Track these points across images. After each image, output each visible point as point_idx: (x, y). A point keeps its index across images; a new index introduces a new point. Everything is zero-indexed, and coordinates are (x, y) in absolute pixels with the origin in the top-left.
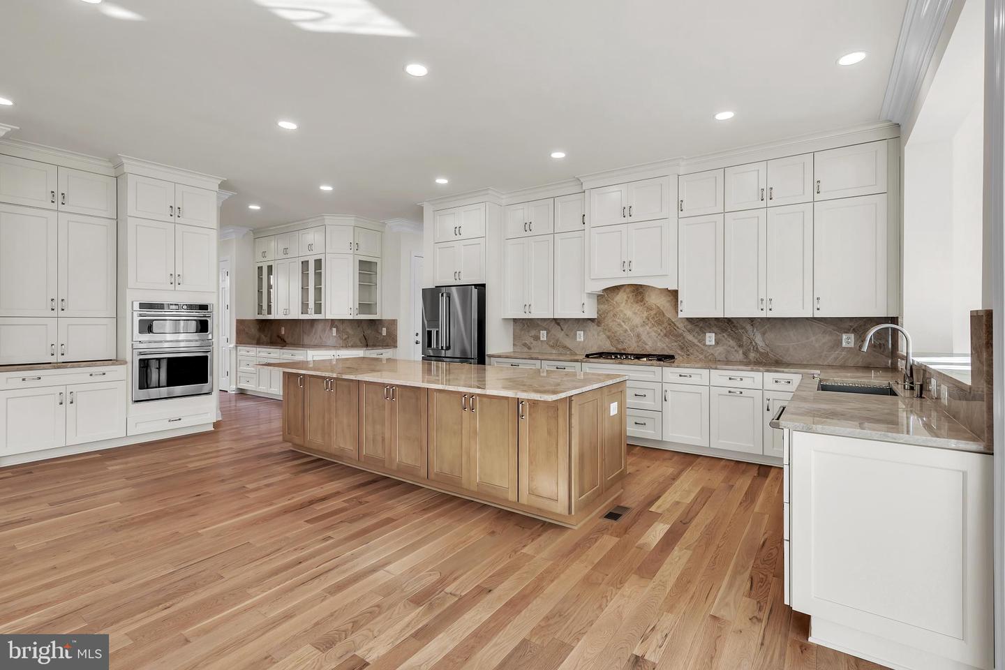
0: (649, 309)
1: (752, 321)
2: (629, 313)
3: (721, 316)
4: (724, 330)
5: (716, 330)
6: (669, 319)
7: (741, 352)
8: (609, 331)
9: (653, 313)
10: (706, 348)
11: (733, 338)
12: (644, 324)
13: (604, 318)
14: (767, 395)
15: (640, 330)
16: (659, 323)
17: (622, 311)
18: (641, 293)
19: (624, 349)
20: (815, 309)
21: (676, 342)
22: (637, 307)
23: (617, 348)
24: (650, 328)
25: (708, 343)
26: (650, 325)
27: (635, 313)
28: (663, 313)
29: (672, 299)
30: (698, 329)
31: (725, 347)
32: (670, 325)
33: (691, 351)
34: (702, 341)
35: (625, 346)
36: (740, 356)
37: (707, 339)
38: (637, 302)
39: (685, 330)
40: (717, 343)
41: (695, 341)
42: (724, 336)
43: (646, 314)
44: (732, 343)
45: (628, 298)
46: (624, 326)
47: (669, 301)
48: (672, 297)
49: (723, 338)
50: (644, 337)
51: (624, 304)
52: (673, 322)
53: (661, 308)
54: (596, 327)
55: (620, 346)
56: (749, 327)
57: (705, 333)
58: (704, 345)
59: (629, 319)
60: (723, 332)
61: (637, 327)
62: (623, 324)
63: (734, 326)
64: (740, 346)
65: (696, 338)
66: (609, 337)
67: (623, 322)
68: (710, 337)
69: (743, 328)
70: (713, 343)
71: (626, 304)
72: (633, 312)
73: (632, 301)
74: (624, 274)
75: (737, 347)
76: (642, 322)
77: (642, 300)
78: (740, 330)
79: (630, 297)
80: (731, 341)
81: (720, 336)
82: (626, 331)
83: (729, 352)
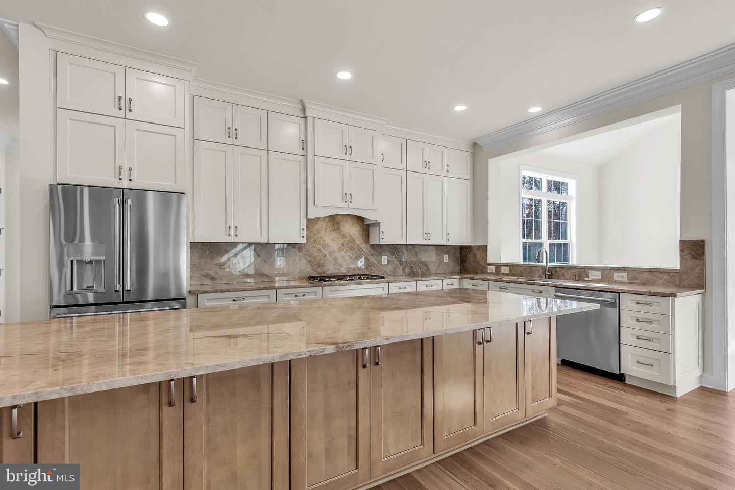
0: (344, 236)
2: (328, 240)
3: (405, 243)
5: (388, 254)
6: (358, 246)
7: (401, 268)
8: (310, 256)
9: (347, 240)
10: (382, 267)
11: (397, 259)
12: (340, 249)
15: (337, 254)
16: (352, 248)
17: (321, 238)
18: (338, 223)
19: (324, 272)
20: (447, 240)
22: (334, 235)
23: (317, 272)
24: (345, 253)
25: (383, 263)
26: (344, 250)
27: (333, 240)
28: (354, 241)
29: (360, 230)
30: (377, 254)
31: (393, 266)
32: (359, 250)
33: (373, 270)
34: (380, 262)
35: (324, 269)
36: (400, 271)
37: (383, 260)
38: (334, 230)
39: (369, 254)
40: (389, 262)
41: (376, 262)
42: (392, 258)
43: (341, 241)
45: (327, 226)
46: (324, 251)
47: (358, 231)
48: (360, 228)
49: (392, 260)
50: (340, 260)
51: (323, 231)
52: (361, 248)
53: (353, 236)
55: (320, 270)
56: (405, 252)
57: (382, 256)
58: (381, 265)
59: (328, 245)
60: (392, 255)
61: (334, 252)
62: (322, 249)
63: (398, 251)
64: (401, 264)
65: (376, 260)
66: (309, 262)
67: (323, 248)
69: (402, 252)
70: (386, 263)
71: (325, 231)
72: (331, 239)
73: (330, 229)
74: (346, 205)
75: (399, 265)
76: (338, 247)
77: (338, 229)
78: (401, 254)
79: (329, 225)
80: (396, 261)
81: (390, 258)
82: (325, 256)
83: (395, 269)
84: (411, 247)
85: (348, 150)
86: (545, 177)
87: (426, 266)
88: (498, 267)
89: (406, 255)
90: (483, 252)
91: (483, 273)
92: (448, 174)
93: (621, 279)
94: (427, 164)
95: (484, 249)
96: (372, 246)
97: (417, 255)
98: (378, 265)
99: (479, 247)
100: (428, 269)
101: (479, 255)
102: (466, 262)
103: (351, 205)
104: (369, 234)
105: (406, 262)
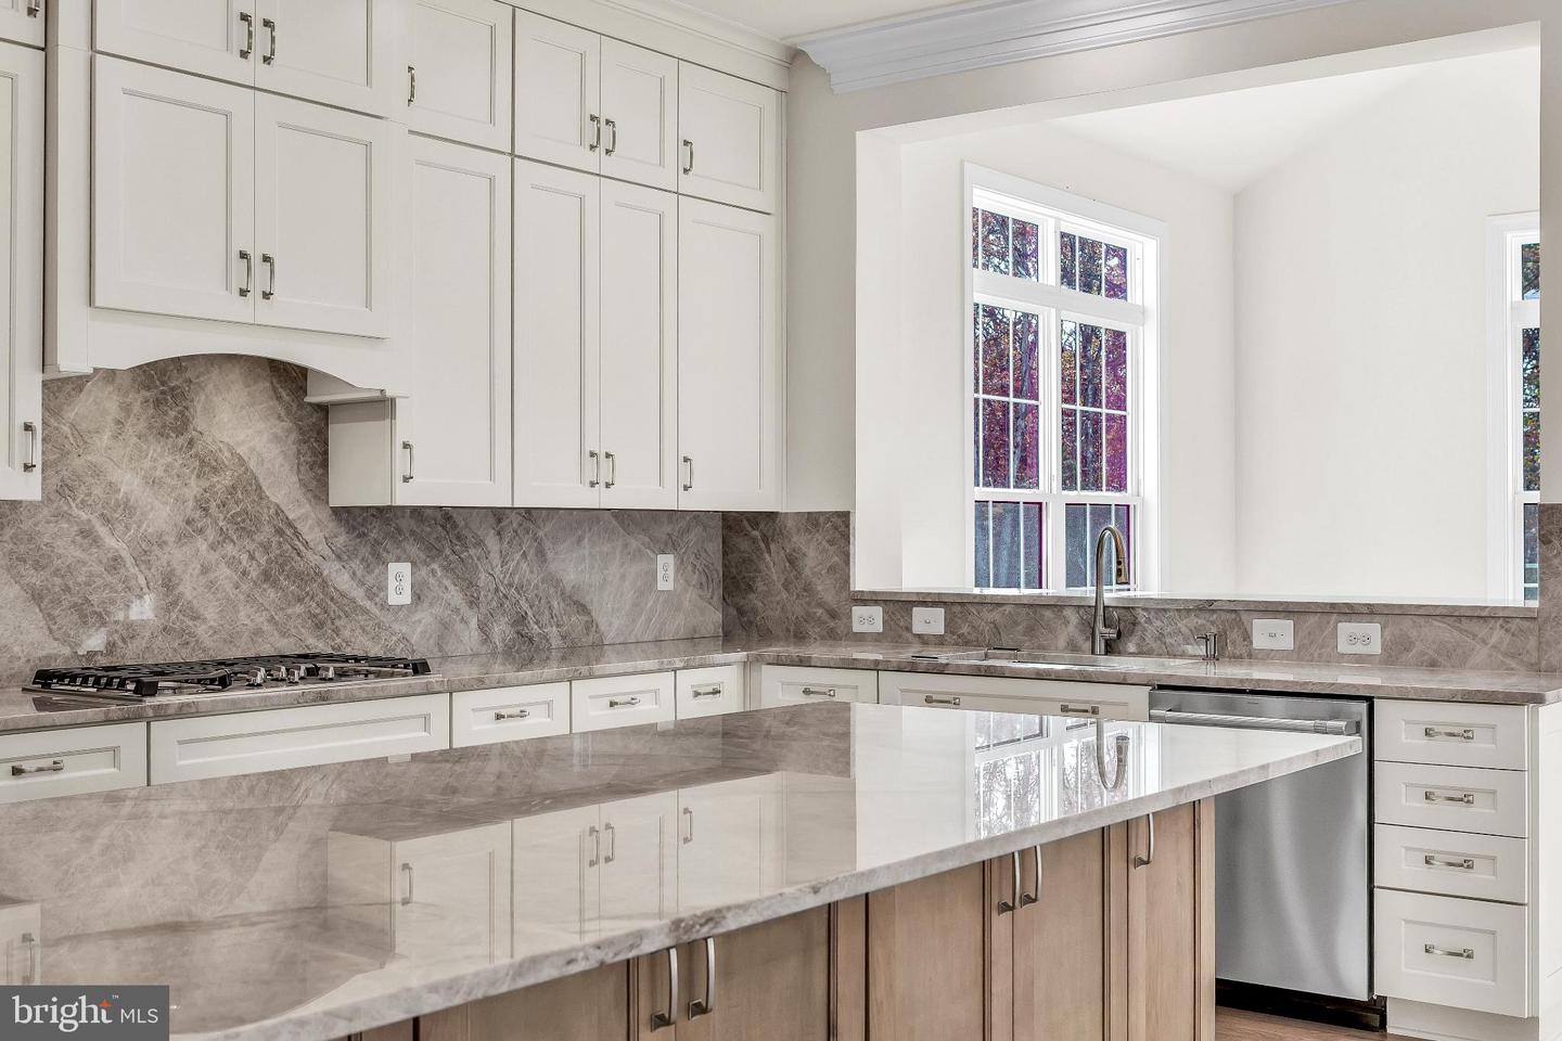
0: (208, 465)
1: (499, 521)
2: (129, 482)
3: (503, 501)
4: (433, 551)
5: (413, 549)
6: (279, 511)
7: (474, 623)
8: (38, 566)
9: (224, 480)
10: (386, 618)
11: (456, 578)
12: (189, 530)
15: (175, 555)
16: (244, 525)
17: (96, 471)
20: (682, 488)
21: (300, 600)
22: (160, 455)
24: (213, 547)
25: (394, 600)
26: (211, 534)
27: (153, 482)
29: (289, 431)
30: (365, 551)
31: (437, 610)
32: (280, 532)
33: (348, 633)
34: (376, 592)
36: (470, 634)
37: (392, 584)
39: (327, 552)
40: (417, 597)
41: (358, 594)
42: (433, 572)
43: (194, 488)
44: (454, 594)
45: (126, 409)
46: (110, 542)
47: (276, 438)
48: (287, 424)
49: (431, 580)
50: (188, 589)
52: (290, 524)
53: (252, 465)
57: (385, 564)
58: (384, 606)
59: (128, 508)
60: (433, 559)
61: (162, 544)
62: (102, 531)
63: (458, 538)
64: (473, 603)
65: (361, 583)
66: (37, 595)
67: (106, 520)
68: (398, 578)
69: (480, 543)
70: (406, 598)
71: (115, 437)
72: (145, 477)
73: (142, 425)
74: (239, 309)
75: (464, 608)
76: (180, 520)
77: (182, 425)
78: (472, 551)
79: (137, 408)
80: (452, 588)
81: (424, 572)
82: (115, 563)
83: (445, 625)
84: (516, 519)
85: (255, 35)
86: (1052, 222)
87: (583, 609)
88: (899, 606)
89: (495, 558)
90: (831, 542)
91: (832, 636)
92: (688, 184)
93: (1359, 649)
94: (601, 132)
95: (837, 527)
96: (344, 515)
97: (541, 554)
98: (368, 604)
99: (812, 520)
100: (590, 625)
101: (813, 553)
102: (750, 589)
103: (265, 313)
104: (326, 452)
105: (497, 590)
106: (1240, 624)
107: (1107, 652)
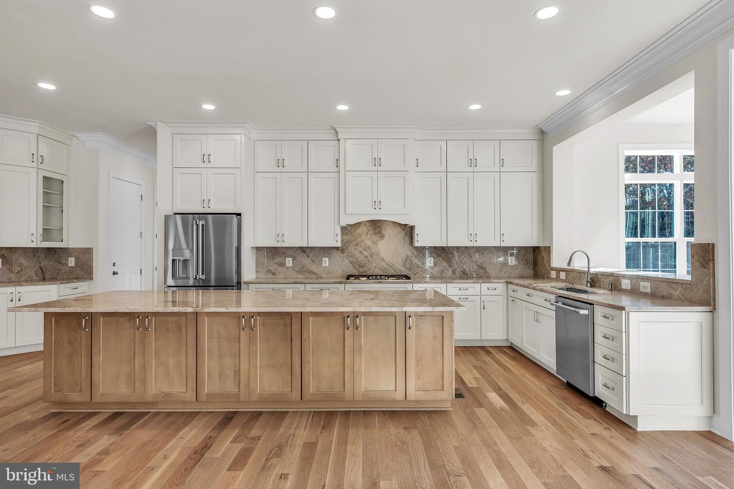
1: (458, 249)
2: (369, 243)
4: (439, 255)
5: (434, 255)
7: (451, 270)
8: (352, 257)
10: (427, 269)
11: (446, 261)
13: (347, 247)
14: (483, 298)
17: (363, 241)
18: (379, 227)
19: (365, 272)
20: (501, 241)
23: (359, 271)
25: (429, 265)
30: (421, 255)
31: (440, 267)
33: (417, 271)
34: (424, 263)
35: (366, 269)
36: (450, 273)
37: (428, 262)
38: (376, 234)
39: (412, 256)
40: (435, 264)
41: (420, 264)
42: (439, 260)
44: (445, 264)
45: (368, 230)
46: (365, 253)
51: (364, 235)
54: (340, 254)
55: (361, 270)
56: (456, 254)
57: (426, 258)
58: (426, 266)
59: (369, 247)
60: (439, 257)
62: (364, 251)
63: (446, 253)
64: (450, 266)
65: (420, 262)
66: (351, 262)
68: (430, 261)
69: (452, 254)
70: (432, 265)
71: (366, 235)
72: (372, 242)
73: (371, 233)
74: (375, 212)
75: (448, 267)
77: (380, 232)
78: (450, 255)
79: (370, 230)
80: (444, 263)
81: (437, 259)
82: (366, 257)
83: (443, 271)
85: (377, 162)
87: (484, 268)
88: (558, 271)
89: (456, 257)
90: (548, 254)
91: (548, 278)
92: (503, 169)
94: (473, 163)
95: (548, 249)
96: (417, 248)
97: (470, 256)
98: (422, 266)
99: (545, 248)
100: (486, 272)
101: (545, 257)
103: (380, 212)
105: (457, 264)
106: (619, 280)
107: (591, 287)
